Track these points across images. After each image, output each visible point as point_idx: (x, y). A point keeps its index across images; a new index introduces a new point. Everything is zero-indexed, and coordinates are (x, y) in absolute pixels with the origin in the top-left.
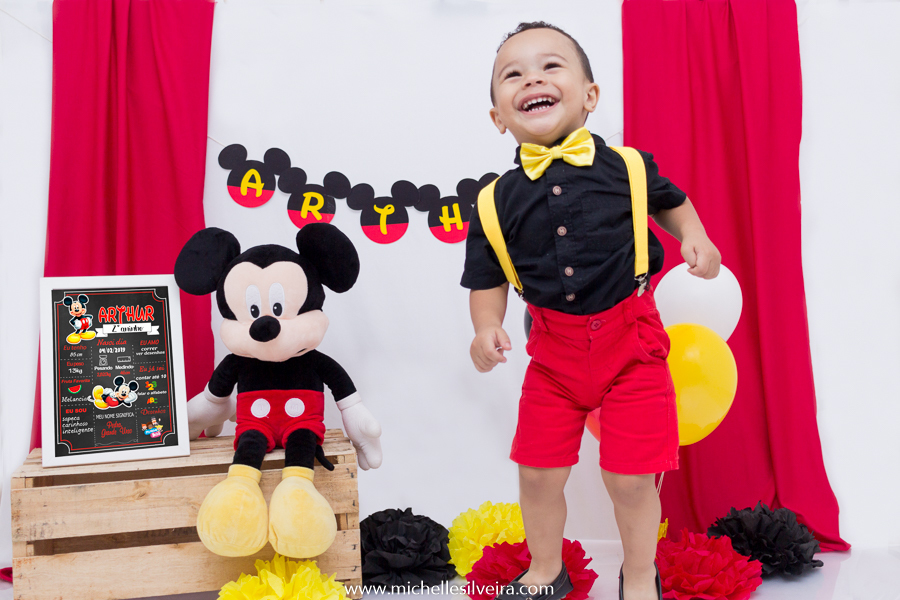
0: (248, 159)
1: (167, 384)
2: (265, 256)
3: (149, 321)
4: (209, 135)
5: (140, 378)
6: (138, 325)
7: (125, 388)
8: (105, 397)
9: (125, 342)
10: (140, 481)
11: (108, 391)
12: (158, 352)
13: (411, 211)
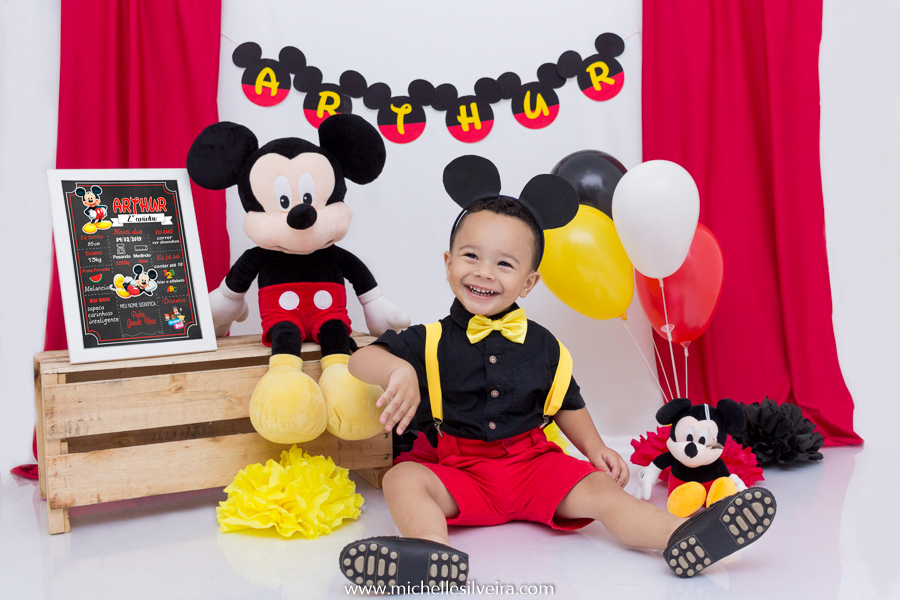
0: (263, 57)
1: (184, 272)
2: (289, 148)
3: (163, 212)
4: (222, 33)
5: (158, 267)
6: (152, 216)
7: (144, 276)
8: (126, 286)
9: (141, 232)
10: (177, 375)
11: (128, 279)
12: (173, 241)
13: (428, 110)
